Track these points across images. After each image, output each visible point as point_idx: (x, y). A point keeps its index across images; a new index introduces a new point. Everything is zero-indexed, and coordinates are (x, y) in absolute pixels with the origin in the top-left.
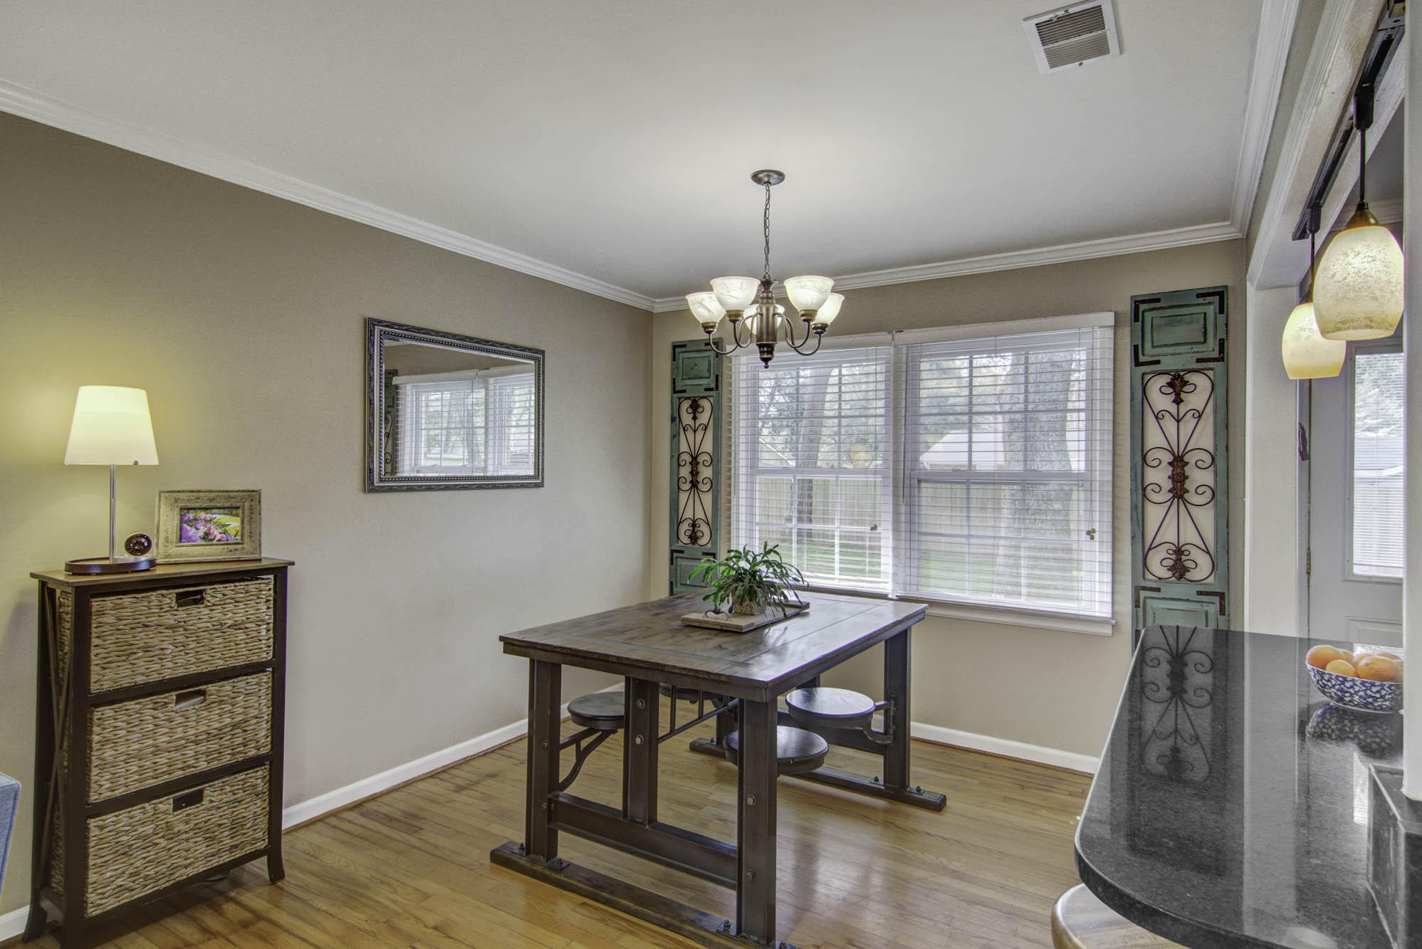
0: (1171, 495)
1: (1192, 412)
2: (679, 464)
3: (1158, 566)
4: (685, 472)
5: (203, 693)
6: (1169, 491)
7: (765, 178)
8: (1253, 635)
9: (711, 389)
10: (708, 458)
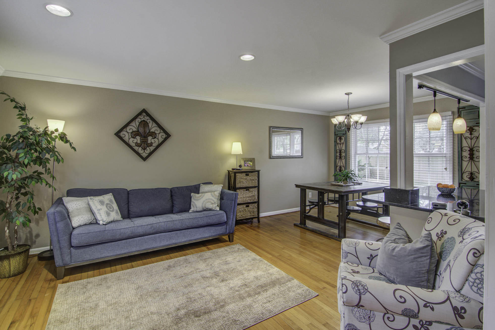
0: (469, 159)
1: (475, 137)
2: (336, 153)
3: (466, 177)
4: (338, 154)
5: (249, 190)
6: (469, 158)
7: (347, 94)
8: (481, 190)
9: (344, 134)
10: (344, 151)
